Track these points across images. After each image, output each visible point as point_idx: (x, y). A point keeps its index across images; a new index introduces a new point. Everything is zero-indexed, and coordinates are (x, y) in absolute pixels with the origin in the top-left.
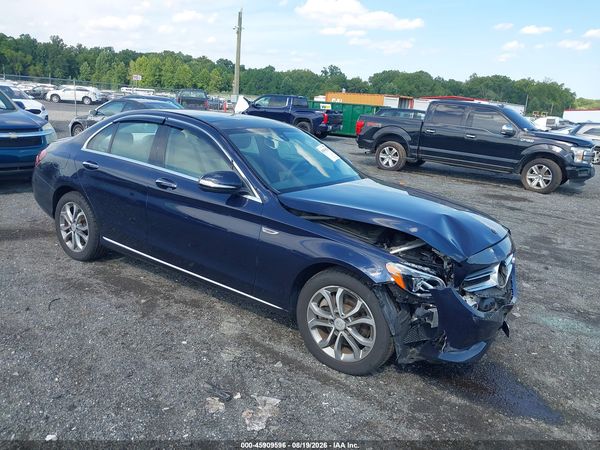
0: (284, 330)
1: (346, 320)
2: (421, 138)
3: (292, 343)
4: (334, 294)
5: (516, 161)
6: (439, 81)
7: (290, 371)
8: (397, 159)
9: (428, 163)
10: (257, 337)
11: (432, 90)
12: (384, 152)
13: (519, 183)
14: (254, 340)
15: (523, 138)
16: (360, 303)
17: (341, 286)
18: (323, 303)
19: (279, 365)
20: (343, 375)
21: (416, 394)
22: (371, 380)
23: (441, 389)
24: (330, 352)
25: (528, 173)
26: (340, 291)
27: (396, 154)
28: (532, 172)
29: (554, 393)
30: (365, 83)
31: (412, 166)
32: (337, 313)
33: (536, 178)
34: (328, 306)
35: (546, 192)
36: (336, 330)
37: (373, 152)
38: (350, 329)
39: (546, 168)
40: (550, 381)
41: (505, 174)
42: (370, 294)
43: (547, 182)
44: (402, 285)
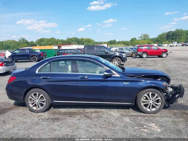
0: (127, 110)
3: (134, 112)
4: (148, 95)
5: (110, 59)
6: (58, 40)
7: (144, 118)
11: (57, 43)
14: (125, 115)
15: (110, 53)
16: (156, 95)
17: (150, 92)
18: (144, 98)
19: (140, 117)
24: (149, 110)
28: (114, 61)
30: (35, 42)
32: (150, 99)
34: (146, 98)
36: (150, 104)
38: (154, 102)
39: (117, 60)
42: (159, 92)
43: (118, 63)
44: (166, 87)
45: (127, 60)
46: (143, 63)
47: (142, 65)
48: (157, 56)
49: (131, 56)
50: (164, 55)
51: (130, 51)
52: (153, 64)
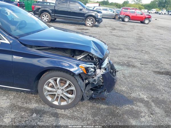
0: (31, 96)
1: (63, 90)
2: (55, 11)
3: (37, 102)
4: (56, 80)
5: (84, 18)
7: (40, 116)
8: (48, 19)
9: (57, 19)
10: (19, 104)
12: (43, 16)
13: (85, 25)
14: (18, 106)
15: (85, 11)
16: (68, 82)
17: (58, 77)
18: (50, 85)
19: (35, 115)
20: (63, 110)
21: (91, 109)
22: (74, 109)
23: (98, 103)
24: (56, 103)
25: (87, 21)
26: (58, 79)
27: (47, 17)
28: (88, 21)
29: (127, 93)
31: (53, 21)
32: (58, 88)
33: (89, 22)
34: (53, 86)
35: (92, 27)
36: (58, 94)
37: (40, 16)
38: (64, 93)
39: (91, 20)
40: (124, 89)
41: (81, 22)
42: (72, 78)
43: (92, 24)
44: (85, 72)
45: (102, 21)
46: (120, 27)
47: (118, 28)
48: (140, 22)
49: (114, 19)
50: (147, 21)
51: (114, 13)
52: (129, 29)
